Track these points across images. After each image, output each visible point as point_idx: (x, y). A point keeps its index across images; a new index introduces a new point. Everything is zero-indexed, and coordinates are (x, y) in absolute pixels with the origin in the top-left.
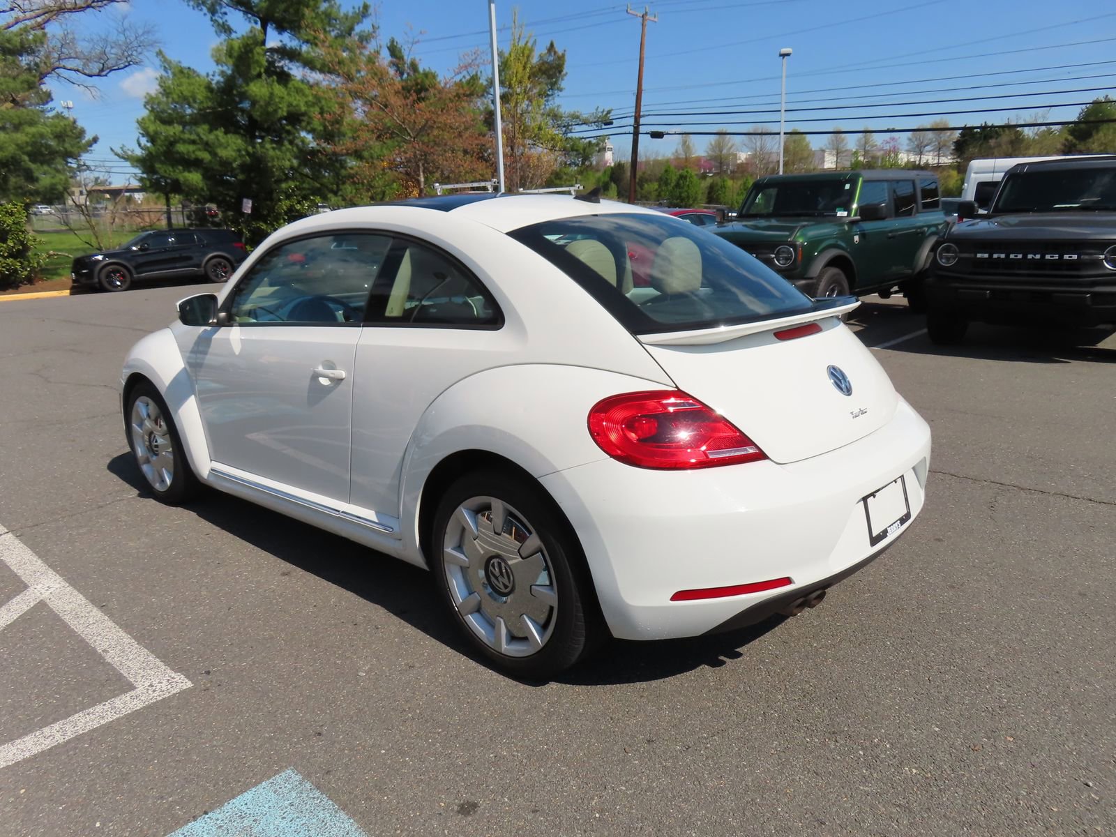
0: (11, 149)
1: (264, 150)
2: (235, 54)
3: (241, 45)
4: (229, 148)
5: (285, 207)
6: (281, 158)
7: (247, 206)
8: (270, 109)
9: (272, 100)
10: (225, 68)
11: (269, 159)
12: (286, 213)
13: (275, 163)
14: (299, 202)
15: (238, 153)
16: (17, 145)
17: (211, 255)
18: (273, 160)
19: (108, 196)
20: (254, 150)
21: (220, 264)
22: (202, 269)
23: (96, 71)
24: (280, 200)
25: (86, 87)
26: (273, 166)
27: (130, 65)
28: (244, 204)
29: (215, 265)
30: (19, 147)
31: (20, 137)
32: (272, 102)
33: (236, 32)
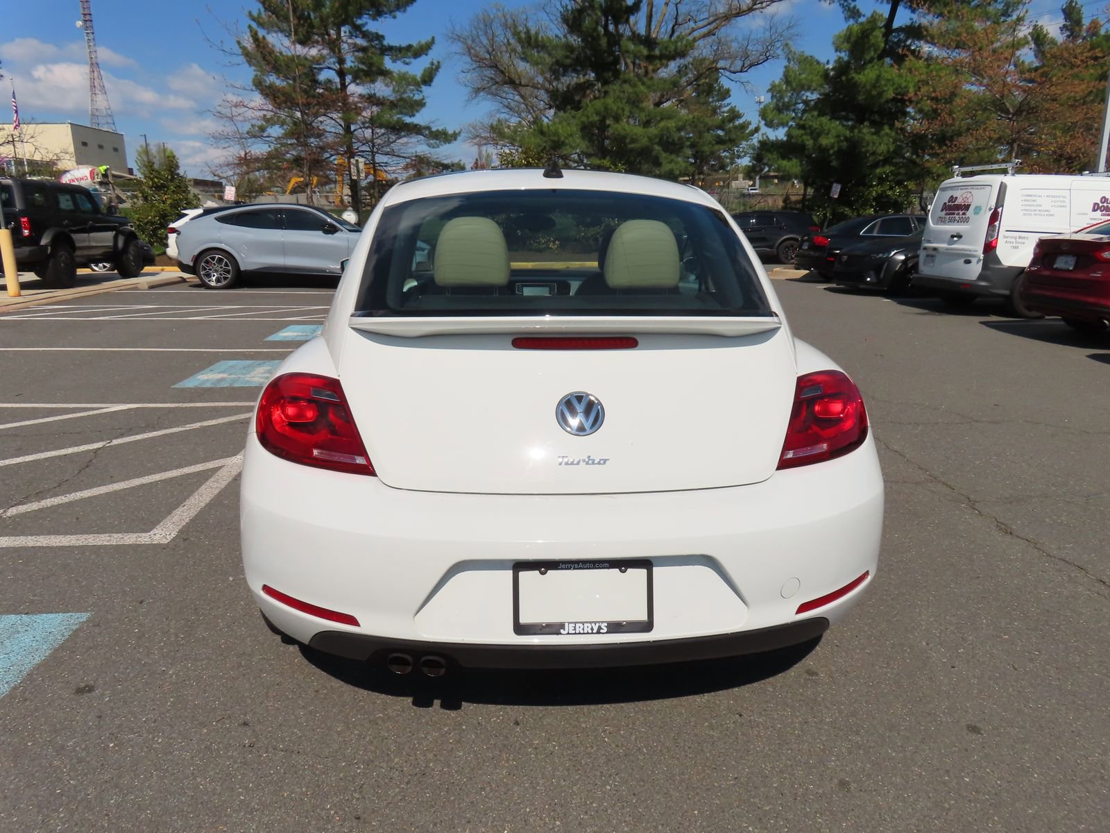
0: (644, 142)
1: (861, 135)
2: (853, 39)
3: (859, 31)
4: (830, 136)
5: (874, 193)
6: (878, 142)
7: (836, 191)
8: (874, 93)
9: (877, 82)
10: (843, 55)
11: (864, 144)
12: (875, 199)
13: (869, 148)
14: (891, 188)
15: (837, 139)
16: (649, 137)
17: (785, 237)
18: (868, 144)
19: (776, 181)
20: (852, 134)
21: (792, 246)
22: (775, 250)
23: (739, 69)
24: (872, 186)
25: (742, 83)
26: (868, 151)
27: (768, 59)
28: (833, 189)
29: (787, 247)
30: (650, 139)
31: (653, 130)
32: (878, 85)
33: (864, 16)
